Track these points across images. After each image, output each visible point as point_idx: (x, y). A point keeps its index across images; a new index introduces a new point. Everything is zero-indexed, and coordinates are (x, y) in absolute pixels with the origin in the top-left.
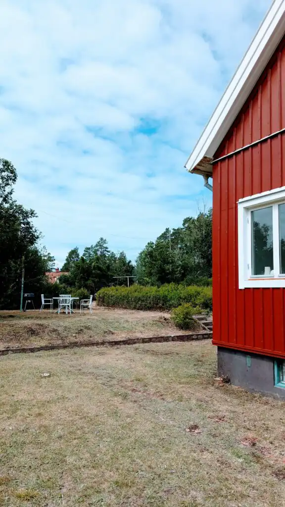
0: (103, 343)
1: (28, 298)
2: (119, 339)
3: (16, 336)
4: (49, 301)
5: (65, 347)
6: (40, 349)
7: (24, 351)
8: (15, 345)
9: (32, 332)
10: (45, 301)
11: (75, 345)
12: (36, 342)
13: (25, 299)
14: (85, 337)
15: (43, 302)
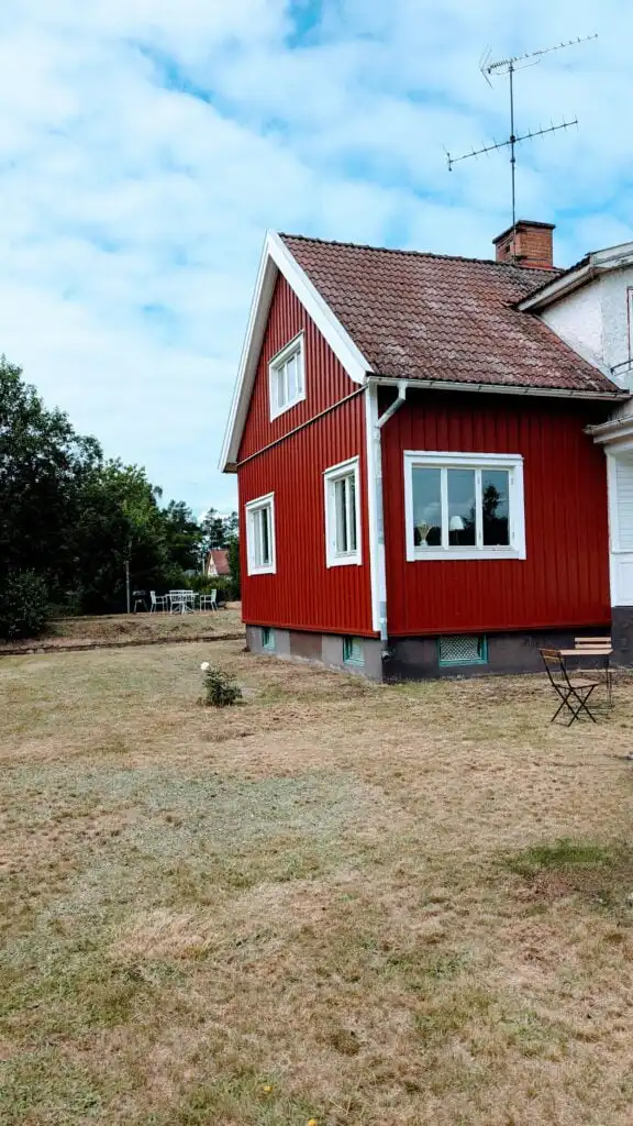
0: (197, 639)
1: (137, 597)
2: (216, 634)
3: (104, 632)
4: (160, 600)
5: (153, 643)
6: (126, 644)
7: (110, 646)
8: (102, 641)
9: (122, 630)
10: (157, 600)
11: (164, 640)
12: (124, 638)
13: (133, 599)
14: (179, 634)
15: (154, 601)
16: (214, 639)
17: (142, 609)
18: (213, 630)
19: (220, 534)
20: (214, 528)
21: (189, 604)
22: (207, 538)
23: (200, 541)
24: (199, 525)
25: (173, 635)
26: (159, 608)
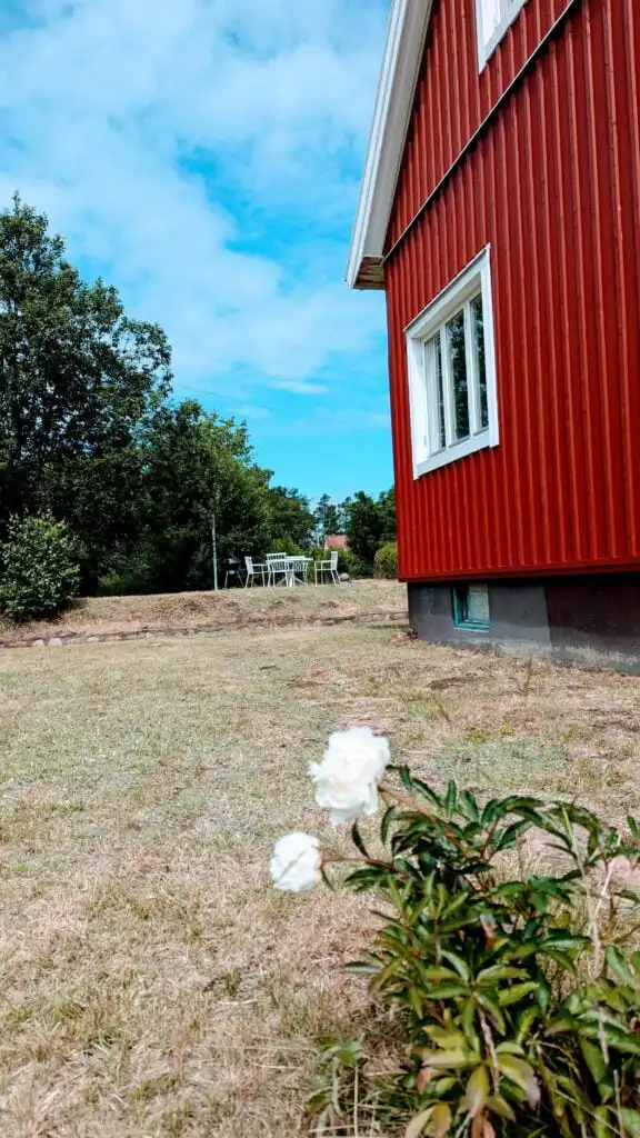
1: (228, 567)
3: (164, 611)
4: (259, 569)
6: (197, 630)
8: (157, 625)
9: (193, 606)
10: (255, 570)
11: (259, 622)
12: (194, 621)
14: (282, 613)
15: (250, 571)
16: (338, 621)
17: (236, 582)
18: (335, 606)
19: (334, 521)
20: (327, 516)
21: (299, 575)
22: (321, 526)
23: (313, 529)
24: (312, 513)
25: (273, 614)
26: (258, 582)
